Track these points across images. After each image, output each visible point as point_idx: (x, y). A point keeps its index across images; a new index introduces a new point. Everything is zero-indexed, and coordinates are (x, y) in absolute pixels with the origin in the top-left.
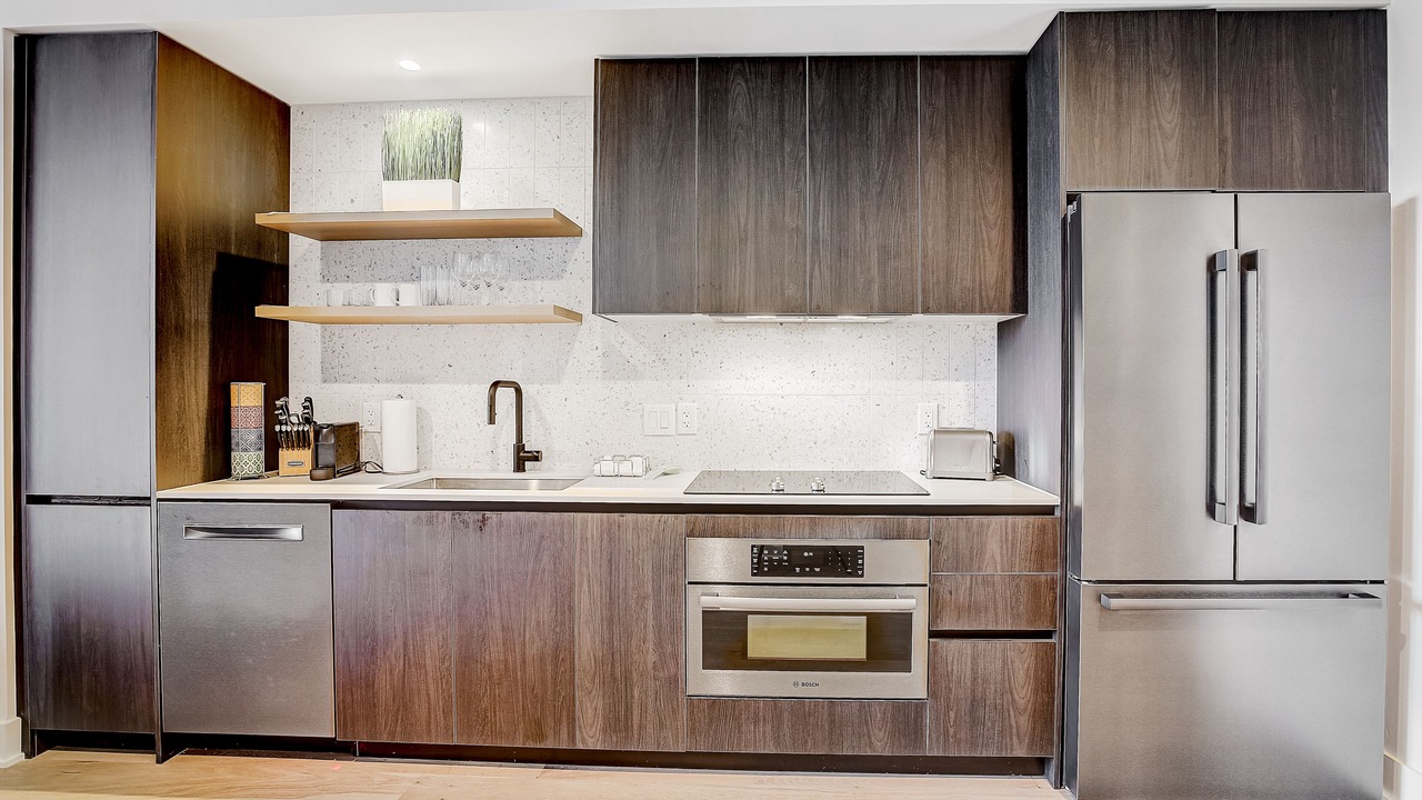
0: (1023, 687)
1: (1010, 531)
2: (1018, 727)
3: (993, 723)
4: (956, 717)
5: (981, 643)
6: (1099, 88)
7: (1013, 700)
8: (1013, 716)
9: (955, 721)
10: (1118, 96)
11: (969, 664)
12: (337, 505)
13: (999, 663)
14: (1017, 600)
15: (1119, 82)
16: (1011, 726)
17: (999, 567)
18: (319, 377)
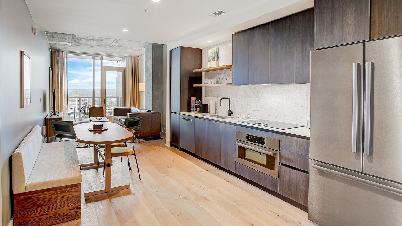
0: (302, 185)
1: (299, 142)
2: (301, 196)
3: (294, 192)
4: (285, 186)
5: (292, 170)
6: (326, 16)
7: (299, 188)
8: (299, 192)
9: (285, 187)
10: (332, 17)
11: (288, 174)
12: (196, 117)
13: (296, 176)
14: (301, 161)
15: (332, 13)
16: (299, 194)
17: (296, 151)
18: (205, 96)
